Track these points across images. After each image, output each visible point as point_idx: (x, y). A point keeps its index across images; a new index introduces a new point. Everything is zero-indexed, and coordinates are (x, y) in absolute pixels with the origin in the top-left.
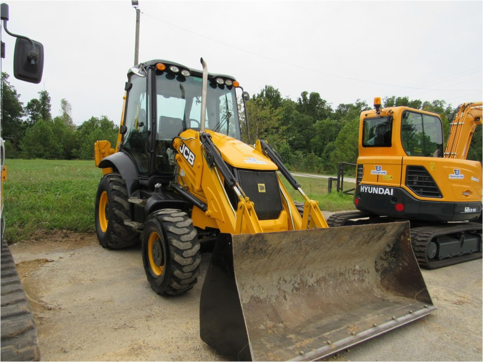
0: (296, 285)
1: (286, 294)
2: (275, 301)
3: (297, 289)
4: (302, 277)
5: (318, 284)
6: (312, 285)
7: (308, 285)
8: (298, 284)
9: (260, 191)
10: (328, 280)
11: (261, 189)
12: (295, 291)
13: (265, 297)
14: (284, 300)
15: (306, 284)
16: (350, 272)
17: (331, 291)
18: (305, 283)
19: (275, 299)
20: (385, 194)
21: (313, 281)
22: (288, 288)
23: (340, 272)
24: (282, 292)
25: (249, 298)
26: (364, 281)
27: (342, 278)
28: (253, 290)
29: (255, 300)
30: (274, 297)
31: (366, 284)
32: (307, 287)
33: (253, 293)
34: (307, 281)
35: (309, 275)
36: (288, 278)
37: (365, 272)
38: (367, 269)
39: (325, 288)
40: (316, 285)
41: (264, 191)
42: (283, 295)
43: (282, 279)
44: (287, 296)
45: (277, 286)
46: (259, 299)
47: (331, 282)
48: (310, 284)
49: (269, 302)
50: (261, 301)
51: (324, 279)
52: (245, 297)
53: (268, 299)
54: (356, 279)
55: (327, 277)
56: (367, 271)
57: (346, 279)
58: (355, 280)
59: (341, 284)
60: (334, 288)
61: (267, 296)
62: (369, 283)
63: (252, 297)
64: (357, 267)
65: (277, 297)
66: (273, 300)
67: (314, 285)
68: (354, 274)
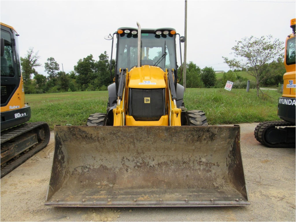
0: (138, 164)
1: (129, 168)
2: (118, 171)
3: (138, 167)
4: (144, 159)
5: (159, 166)
6: (153, 166)
7: (149, 165)
8: (141, 163)
9: (145, 102)
10: (170, 165)
11: (146, 101)
12: (136, 168)
13: (111, 167)
14: (125, 172)
15: (148, 165)
16: (195, 162)
17: (170, 173)
18: (147, 163)
19: (119, 170)
20: (292, 105)
21: (155, 163)
22: (131, 165)
23: (184, 161)
24: (125, 167)
25: (99, 166)
26: (211, 171)
27: (186, 166)
28: (102, 161)
29: (103, 167)
30: (118, 168)
31: (212, 174)
32: (148, 167)
33: (102, 163)
34: (148, 162)
35: (150, 159)
36: (130, 158)
37: (214, 165)
38: (217, 163)
39: (165, 170)
40: (157, 166)
41: (149, 102)
42: (125, 168)
43: (125, 158)
44: (129, 170)
45: (121, 162)
46: (106, 168)
47: (173, 167)
48: (152, 165)
49: (113, 171)
50: (107, 169)
51: (166, 163)
52: (96, 165)
53: (113, 169)
54: (202, 168)
55: (169, 162)
56: (216, 164)
57: (190, 167)
58: (199, 169)
59: (182, 169)
60: (174, 171)
61: (113, 167)
62: (215, 174)
63: (101, 166)
64: (204, 160)
65: (121, 169)
66: (117, 170)
67: (155, 166)
68: (200, 165)
